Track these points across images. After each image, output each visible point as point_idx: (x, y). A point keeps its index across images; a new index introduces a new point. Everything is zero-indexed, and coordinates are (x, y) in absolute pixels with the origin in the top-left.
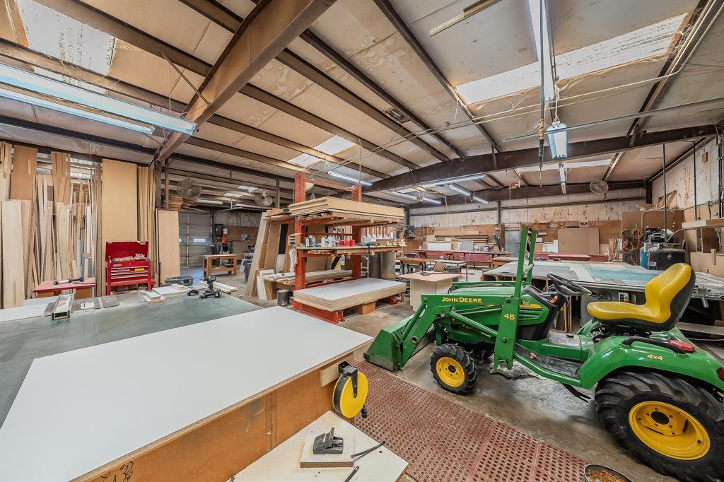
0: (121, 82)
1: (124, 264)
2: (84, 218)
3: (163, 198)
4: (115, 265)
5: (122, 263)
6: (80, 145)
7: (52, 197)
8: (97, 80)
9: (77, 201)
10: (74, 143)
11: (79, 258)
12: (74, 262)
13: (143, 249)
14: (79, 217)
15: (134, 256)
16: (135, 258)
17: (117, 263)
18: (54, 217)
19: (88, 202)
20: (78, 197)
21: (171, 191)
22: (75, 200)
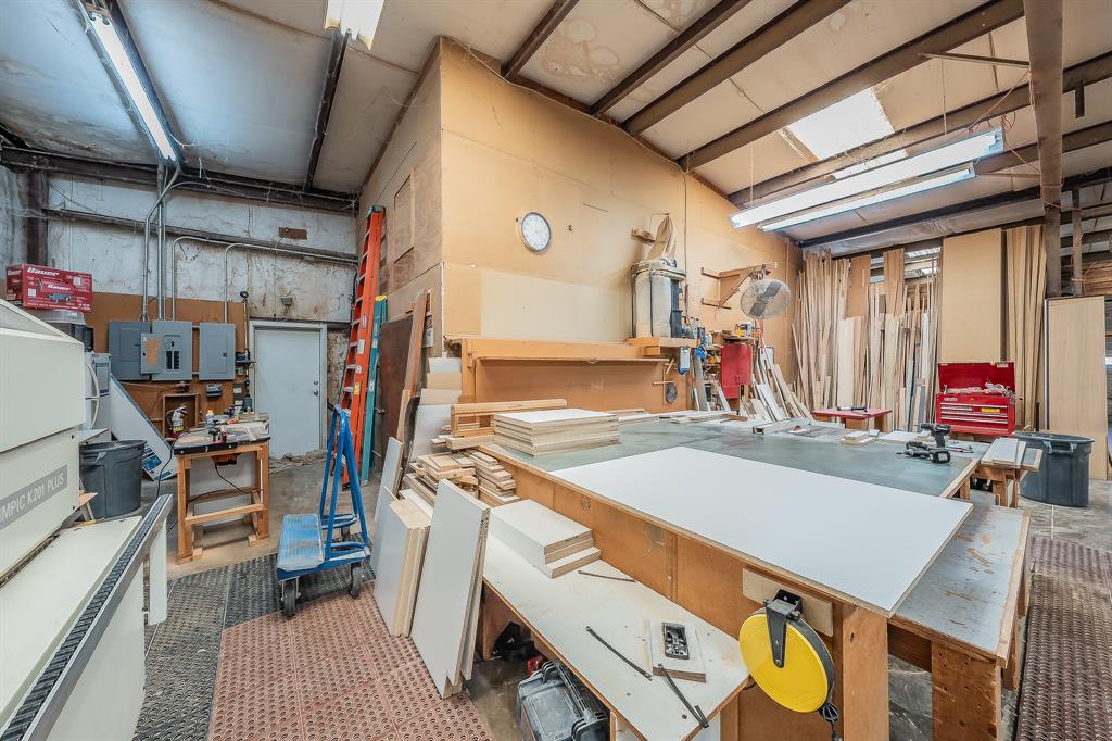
0: (908, 129)
1: (961, 398)
2: (919, 333)
3: (1067, 275)
4: (947, 399)
5: (958, 395)
6: (924, 229)
7: (884, 310)
8: (881, 147)
9: (912, 309)
10: (915, 230)
11: (909, 385)
12: (902, 390)
13: (1006, 376)
14: (913, 329)
15: (984, 387)
16: (986, 391)
17: (951, 395)
18: (883, 332)
19: (926, 307)
20: (913, 302)
21: (1087, 257)
22: (909, 307)
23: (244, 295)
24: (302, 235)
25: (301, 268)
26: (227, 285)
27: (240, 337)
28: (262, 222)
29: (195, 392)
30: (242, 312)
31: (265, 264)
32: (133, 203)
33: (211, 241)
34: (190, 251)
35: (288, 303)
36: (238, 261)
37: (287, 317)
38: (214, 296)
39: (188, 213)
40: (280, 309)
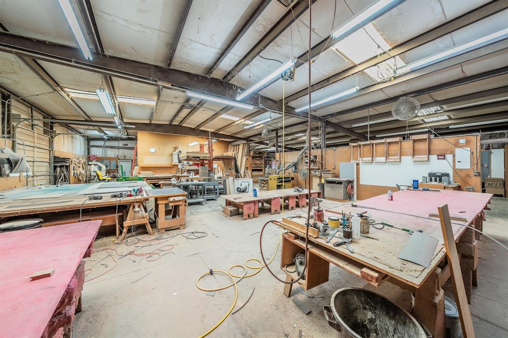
23: (117, 156)
24: (127, 145)
25: (127, 150)
26: (115, 154)
27: (117, 163)
28: (121, 144)
29: (110, 171)
30: (117, 159)
31: (121, 150)
32: (101, 143)
33: (112, 147)
34: (109, 149)
35: (125, 157)
36: (117, 150)
37: (125, 159)
38: (112, 156)
39: (109, 144)
40: (123, 158)
